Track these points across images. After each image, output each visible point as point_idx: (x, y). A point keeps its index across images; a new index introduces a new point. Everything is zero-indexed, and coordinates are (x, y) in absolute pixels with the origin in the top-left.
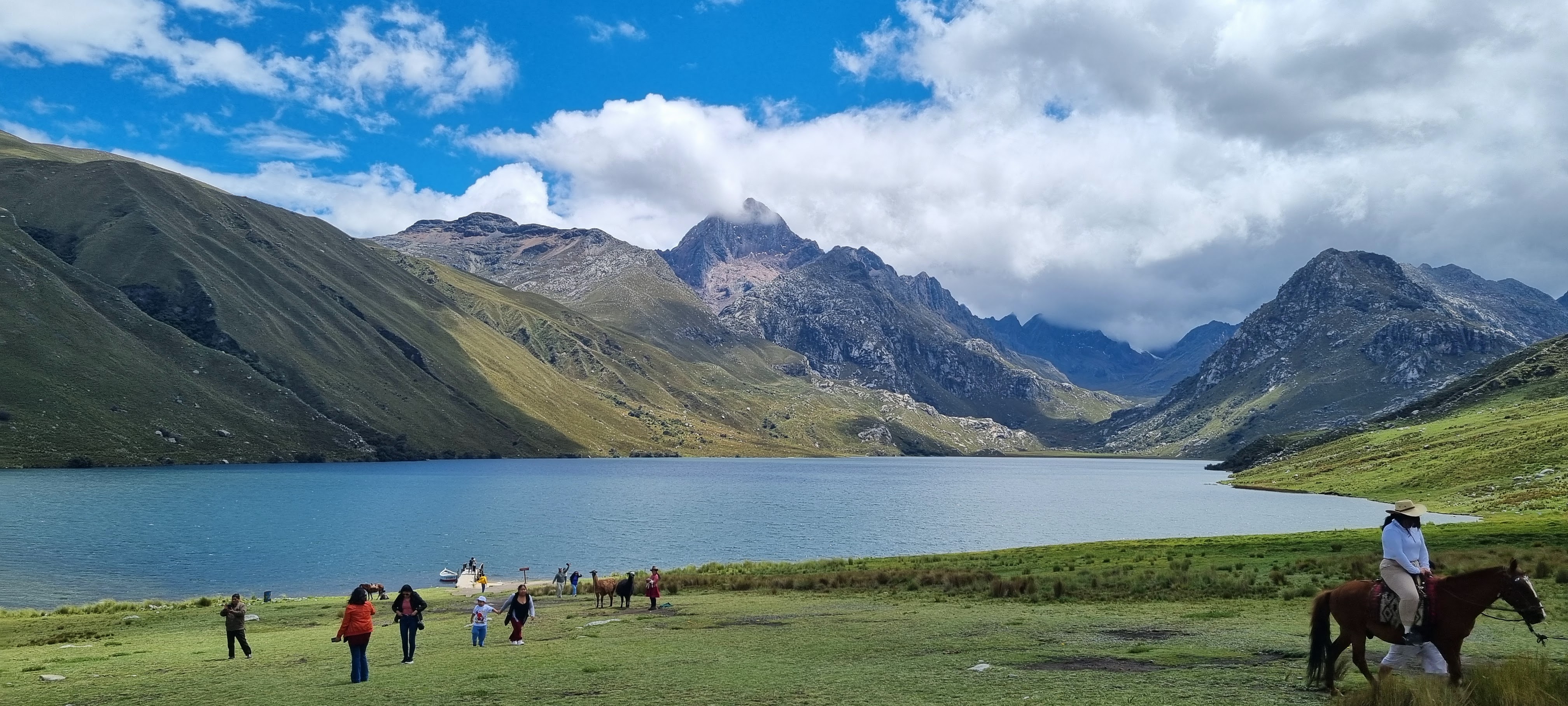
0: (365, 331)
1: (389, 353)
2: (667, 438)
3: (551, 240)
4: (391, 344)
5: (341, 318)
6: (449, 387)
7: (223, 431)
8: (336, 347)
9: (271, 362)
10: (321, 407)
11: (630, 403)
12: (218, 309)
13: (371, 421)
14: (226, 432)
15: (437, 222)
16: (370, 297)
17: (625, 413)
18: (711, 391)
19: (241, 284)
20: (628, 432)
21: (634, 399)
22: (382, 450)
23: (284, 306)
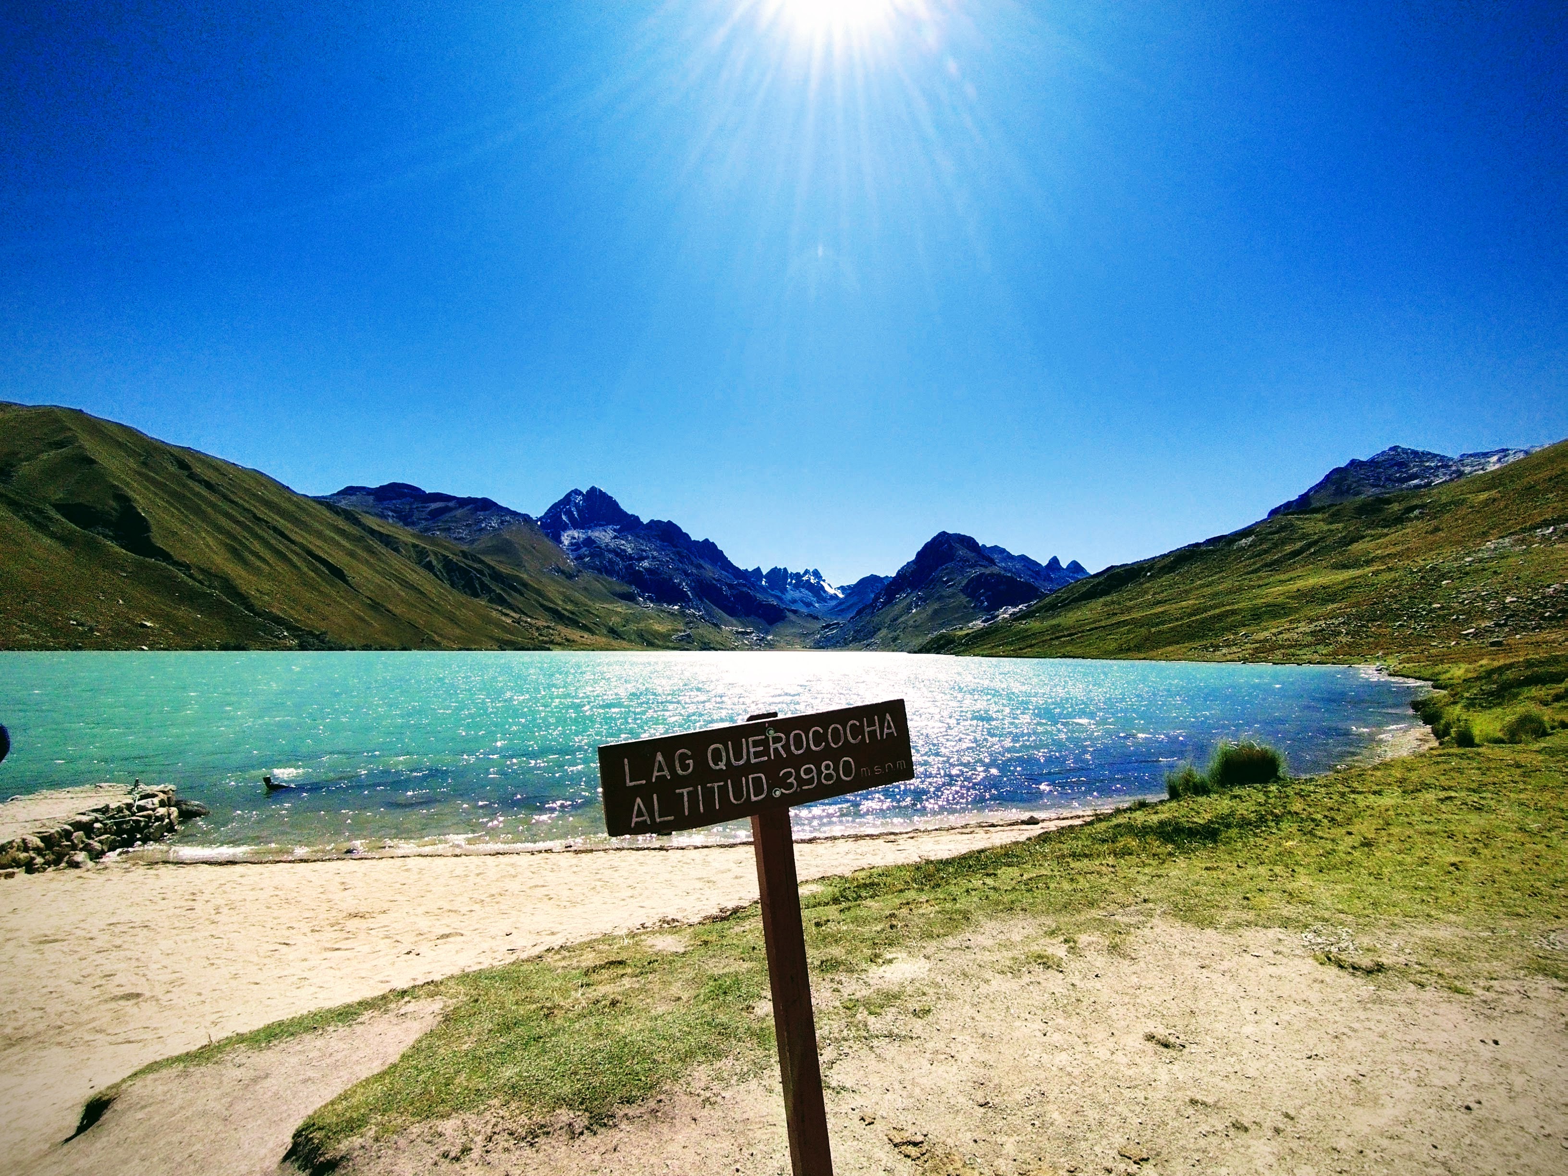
0: (297, 554)
1: (315, 570)
2: (541, 638)
3: (451, 504)
4: (318, 565)
5: (273, 542)
6: (368, 598)
7: (146, 623)
8: (268, 564)
9: (202, 570)
10: (250, 607)
11: (514, 614)
12: (154, 528)
13: (296, 620)
14: (149, 624)
15: (363, 488)
16: (301, 529)
17: (509, 621)
18: (569, 607)
19: (179, 510)
20: (512, 634)
21: (516, 612)
22: (304, 642)
23: (220, 529)
